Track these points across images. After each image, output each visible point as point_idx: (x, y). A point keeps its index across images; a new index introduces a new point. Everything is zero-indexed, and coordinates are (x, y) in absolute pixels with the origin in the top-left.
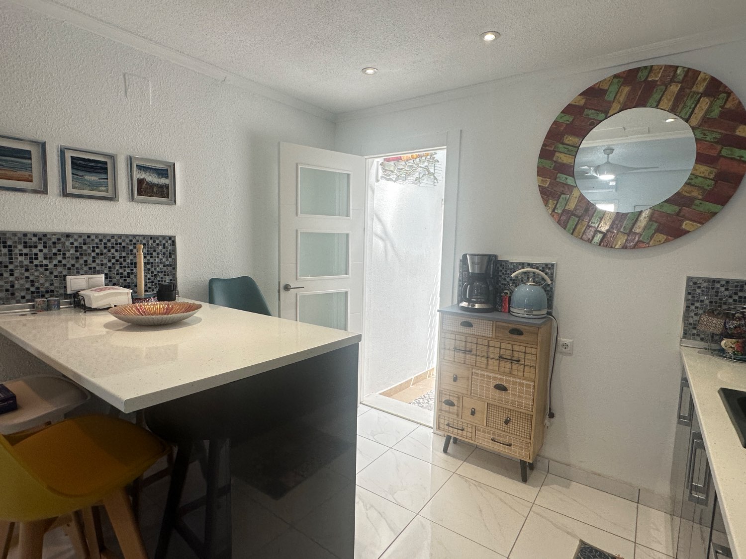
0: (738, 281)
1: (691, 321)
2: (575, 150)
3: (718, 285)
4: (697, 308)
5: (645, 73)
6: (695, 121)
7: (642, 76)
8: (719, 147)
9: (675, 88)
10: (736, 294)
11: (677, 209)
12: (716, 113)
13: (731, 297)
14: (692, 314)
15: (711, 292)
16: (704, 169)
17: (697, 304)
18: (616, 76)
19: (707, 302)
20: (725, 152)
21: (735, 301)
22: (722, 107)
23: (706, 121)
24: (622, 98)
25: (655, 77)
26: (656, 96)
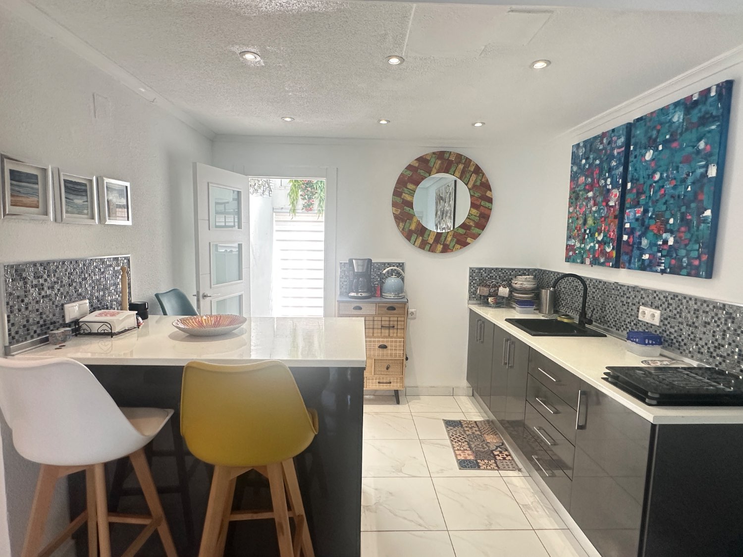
0: (489, 268)
1: (472, 291)
2: (412, 193)
3: (482, 271)
4: (474, 283)
5: (448, 155)
6: (470, 186)
7: (446, 156)
8: (480, 201)
9: (461, 166)
10: (489, 275)
11: (464, 231)
12: (478, 183)
13: (487, 276)
14: (472, 287)
15: (480, 274)
16: (474, 211)
17: (474, 282)
18: (434, 153)
19: (478, 280)
20: (483, 203)
21: (489, 278)
22: (481, 180)
23: (474, 186)
24: (437, 166)
25: (452, 158)
26: (453, 169)
